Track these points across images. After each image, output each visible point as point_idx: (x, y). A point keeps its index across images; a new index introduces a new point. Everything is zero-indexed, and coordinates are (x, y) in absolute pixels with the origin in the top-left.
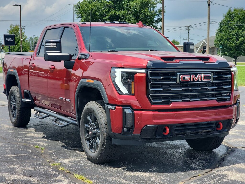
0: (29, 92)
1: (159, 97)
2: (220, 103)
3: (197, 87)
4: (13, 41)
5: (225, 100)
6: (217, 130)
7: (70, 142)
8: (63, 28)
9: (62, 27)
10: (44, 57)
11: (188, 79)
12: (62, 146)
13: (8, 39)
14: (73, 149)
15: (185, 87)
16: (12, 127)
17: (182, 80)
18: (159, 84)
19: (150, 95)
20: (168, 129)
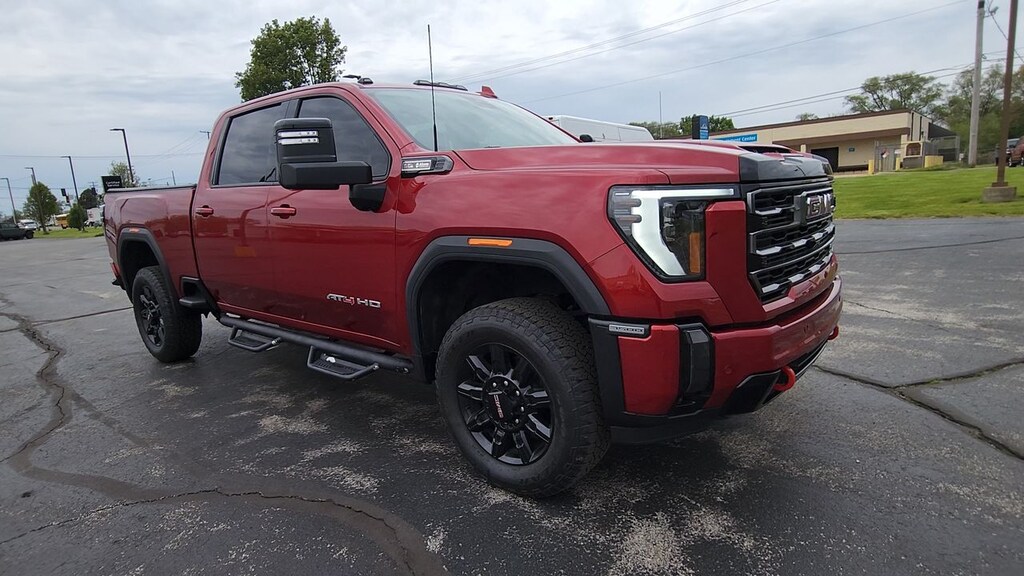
0: (201, 281)
8: (297, 102)
11: (817, 211)
17: (810, 214)
19: (754, 273)
20: (793, 373)
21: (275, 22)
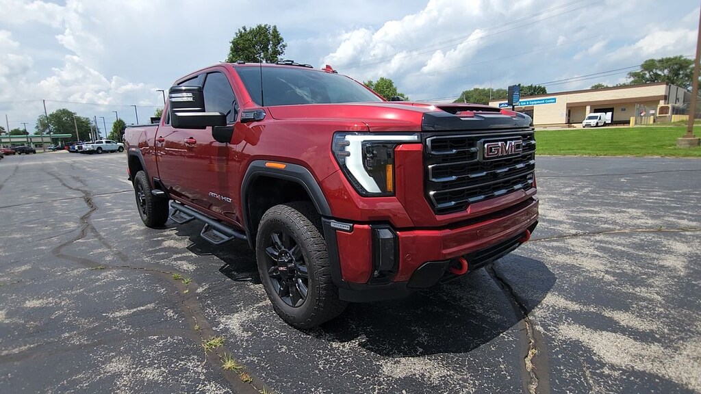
0: (160, 180)
1: (447, 194)
7: (232, 257)
8: (204, 75)
9: (203, 73)
11: (496, 152)
12: (222, 270)
14: (240, 276)
15: (490, 169)
16: (143, 227)
17: (487, 154)
18: (448, 167)
19: (431, 193)
20: (465, 263)
21: (244, 29)
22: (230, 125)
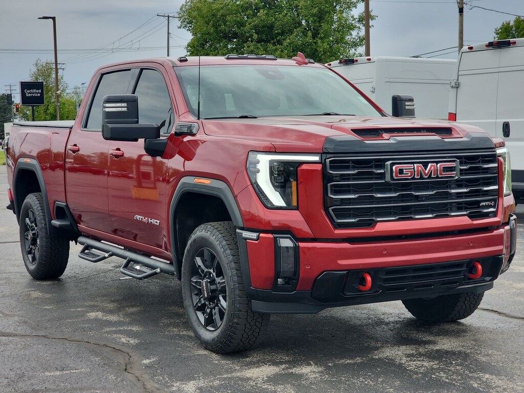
1: (350, 211)
2: (475, 222)
3: (427, 189)
4: (39, 95)
5: (487, 215)
6: (470, 279)
8: (138, 71)
9: (136, 68)
10: (103, 131)
11: (409, 174)
13: (28, 91)
15: (403, 190)
17: (396, 176)
18: (349, 185)
19: (330, 209)
20: (369, 279)
22: (163, 138)
